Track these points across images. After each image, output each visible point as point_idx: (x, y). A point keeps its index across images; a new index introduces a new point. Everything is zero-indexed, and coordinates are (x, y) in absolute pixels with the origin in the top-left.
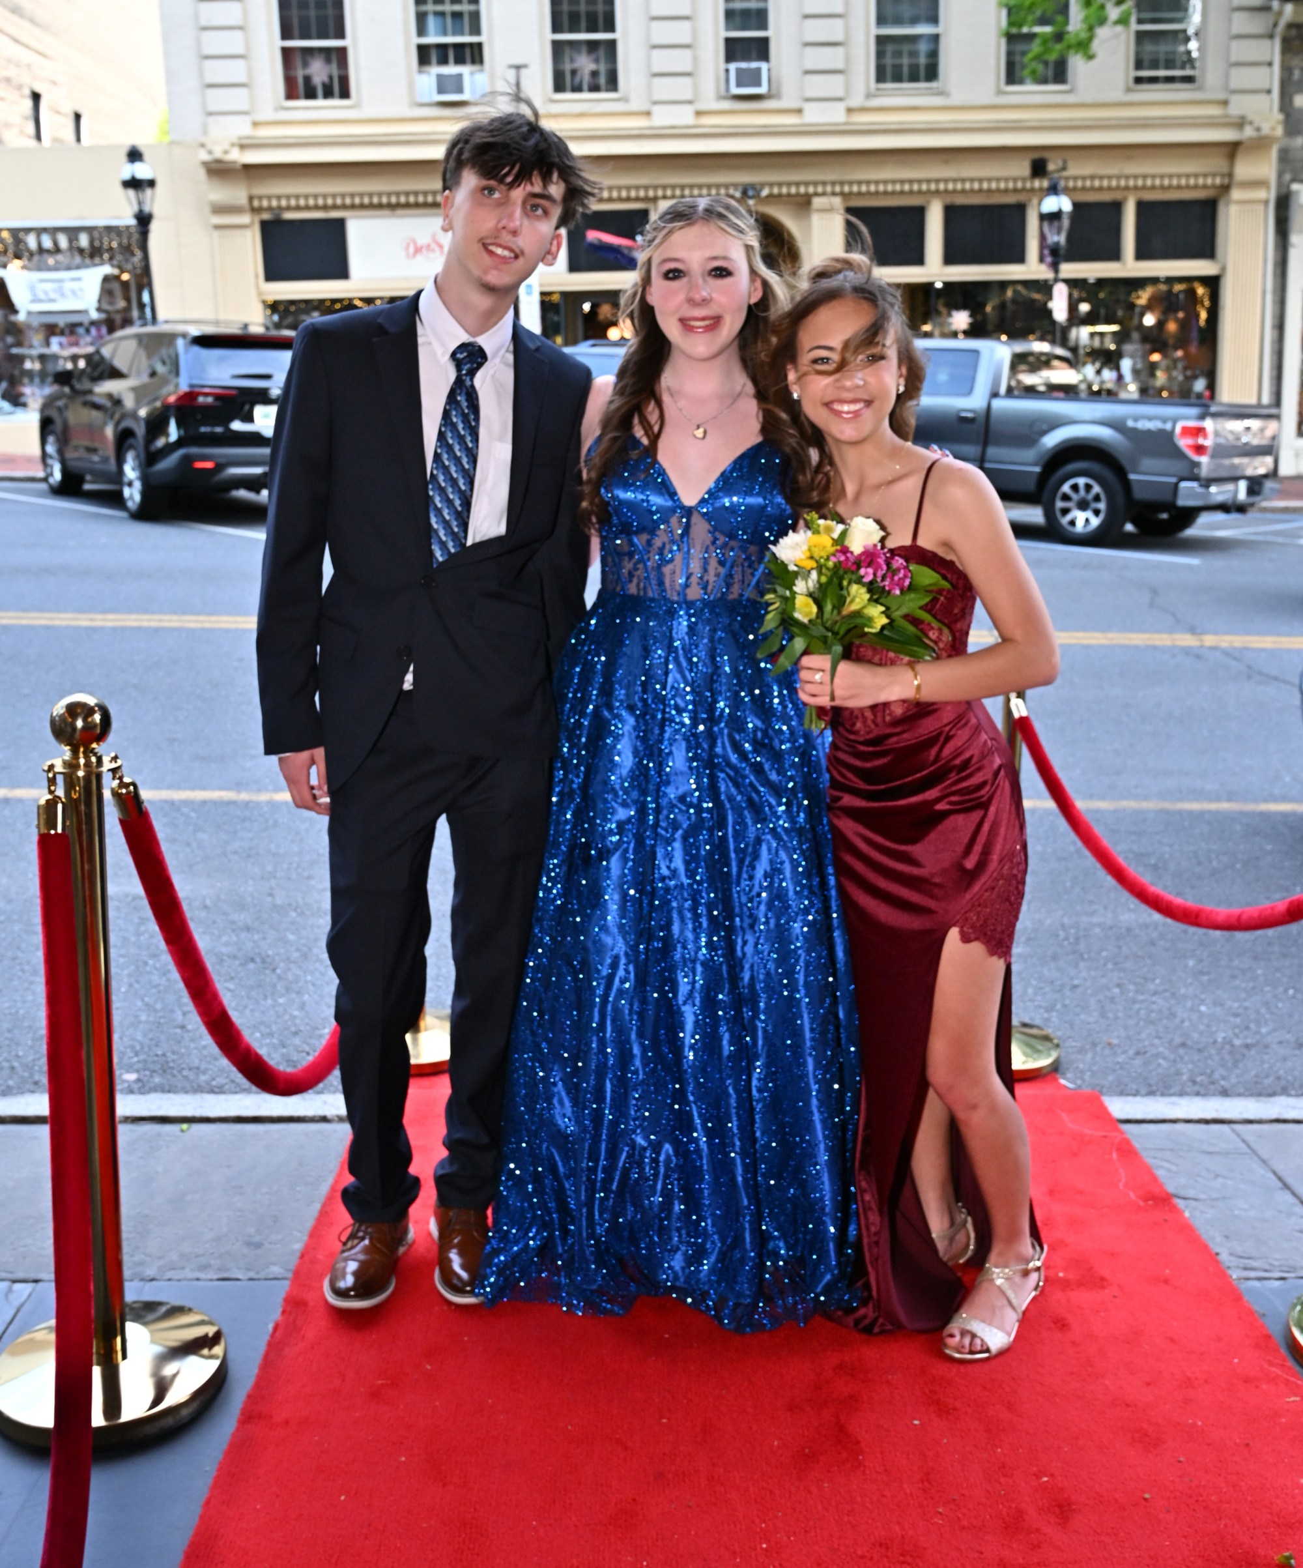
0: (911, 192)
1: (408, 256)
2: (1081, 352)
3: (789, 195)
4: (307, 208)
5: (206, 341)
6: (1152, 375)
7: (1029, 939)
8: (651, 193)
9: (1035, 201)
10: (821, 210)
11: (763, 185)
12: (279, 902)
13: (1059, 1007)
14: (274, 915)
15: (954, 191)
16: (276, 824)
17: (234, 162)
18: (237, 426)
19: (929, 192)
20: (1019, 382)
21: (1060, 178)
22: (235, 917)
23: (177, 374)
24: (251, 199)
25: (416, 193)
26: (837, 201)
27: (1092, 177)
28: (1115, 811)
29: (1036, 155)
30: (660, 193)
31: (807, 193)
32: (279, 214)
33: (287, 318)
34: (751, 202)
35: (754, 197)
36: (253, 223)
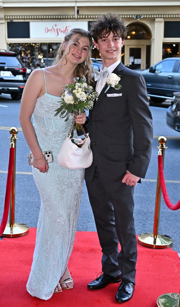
1: (45, 32)
3: (149, 18)
4: (20, 19)
10: (157, 22)
11: (142, 15)
13: (178, 232)
17: (1, 6)
24: (5, 16)
25: (48, 16)
26: (162, 20)
31: (154, 17)
32: (12, 20)
33: (13, 48)
34: (138, 19)
35: (139, 18)
36: (5, 22)
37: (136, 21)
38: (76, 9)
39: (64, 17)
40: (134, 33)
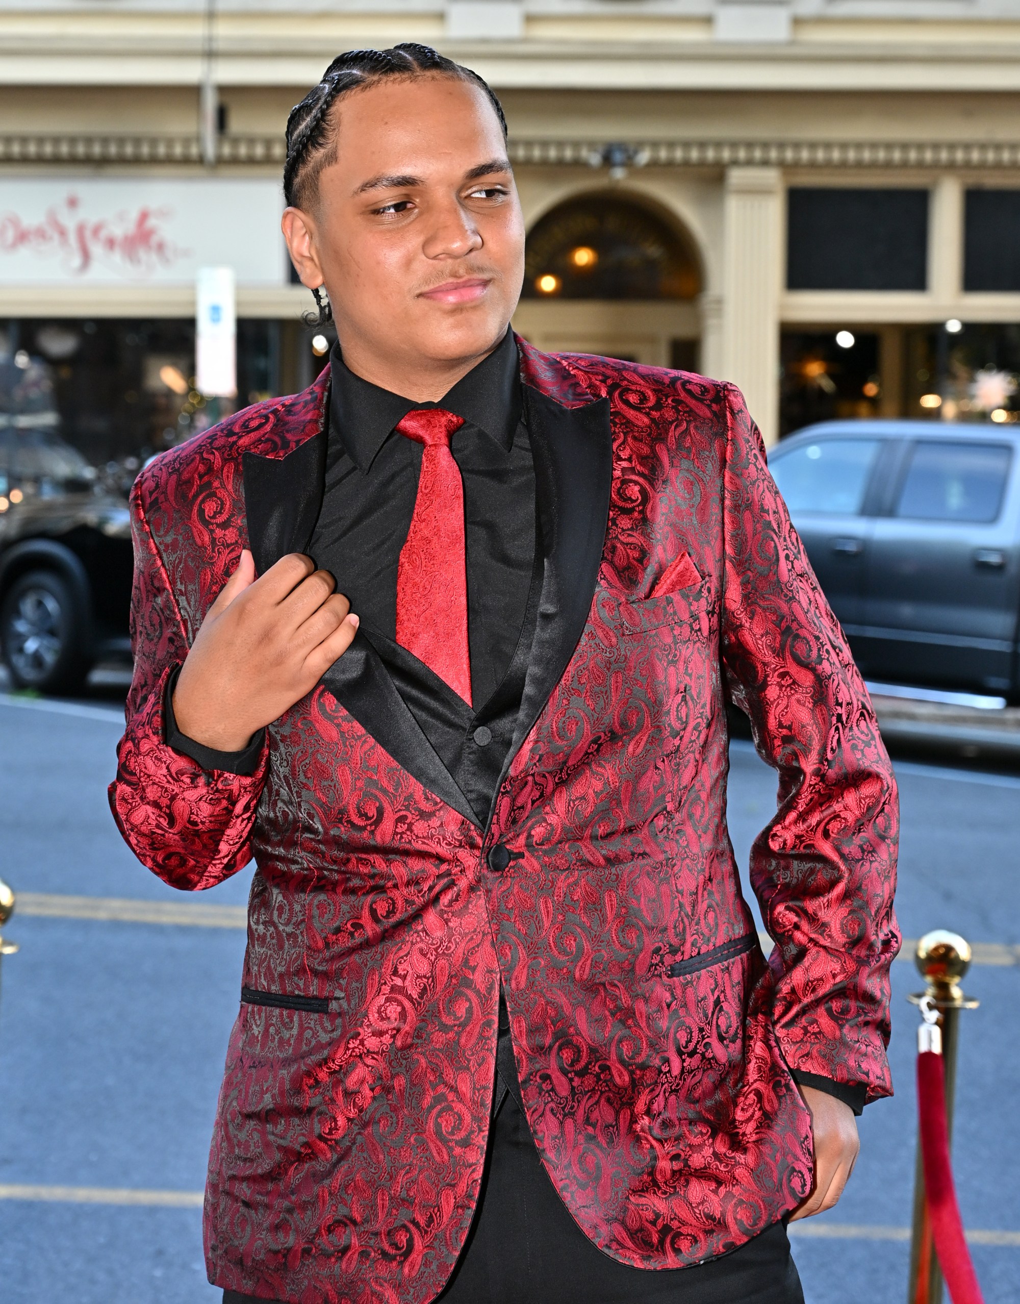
0: (905, 165)
3: (686, 163)
10: (742, 191)
11: (640, 145)
15: (983, 165)
19: (936, 166)
25: (24, 140)
26: (772, 177)
31: (718, 161)
34: (619, 174)
35: (623, 165)
37: (605, 182)
38: (210, 102)
39: (129, 150)
40: (583, 257)
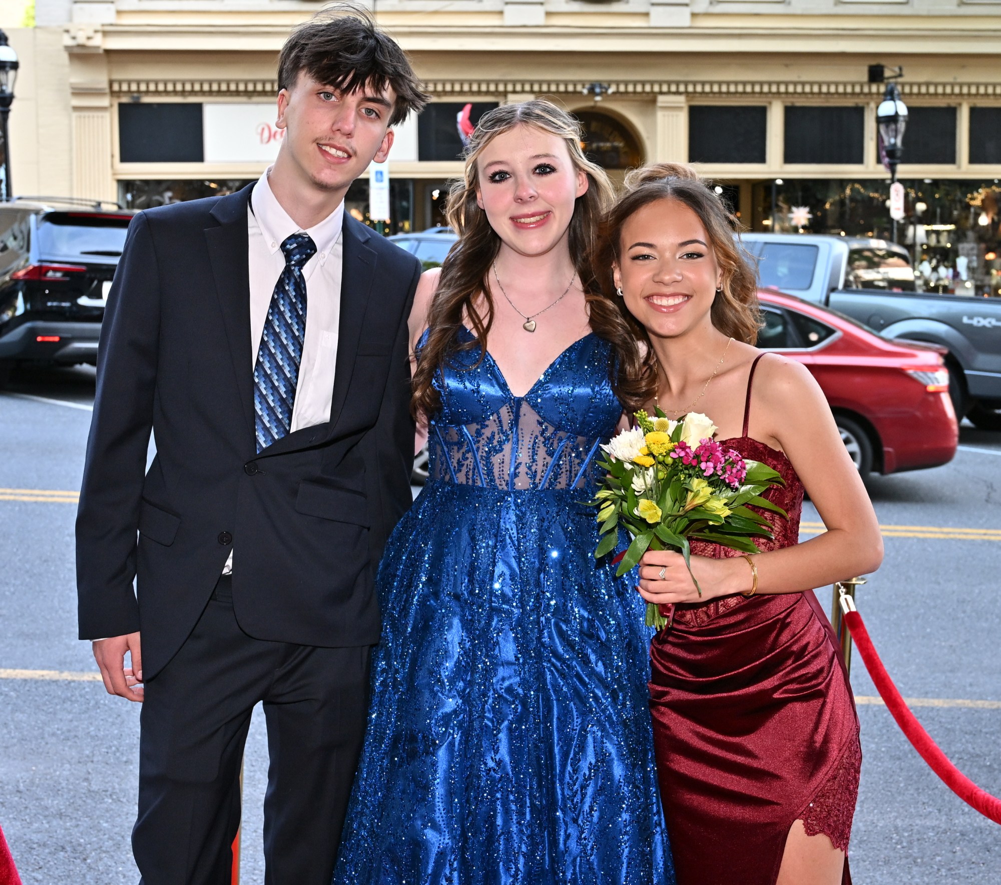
0: (753, 93)
1: (261, 140)
2: (918, 248)
3: (635, 92)
4: (166, 92)
5: (57, 218)
6: (988, 273)
7: (861, 842)
8: (501, 88)
9: (873, 105)
10: (664, 108)
11: (610, 83)
12: (94, 787)
14: (89, 801)
15: (795, 93)
16: (97, 705)
17: (98, 47)
18: (84, 301)
19: (770, 92)
20: (857, 277)
21: (896, 83)
22: (48, 802)
23: (28, 250)
24: (111, 83)
26: (681, 100)
27: (928, 84)
28: (950, 710)
29: (874, 62)
30: (510, 88)
31: (652, 92)
32: (138, 98)
33: (140, 197)
34: (598, 98)
35: (600, 94)
36: (111, 106)
37: (591, 104)
